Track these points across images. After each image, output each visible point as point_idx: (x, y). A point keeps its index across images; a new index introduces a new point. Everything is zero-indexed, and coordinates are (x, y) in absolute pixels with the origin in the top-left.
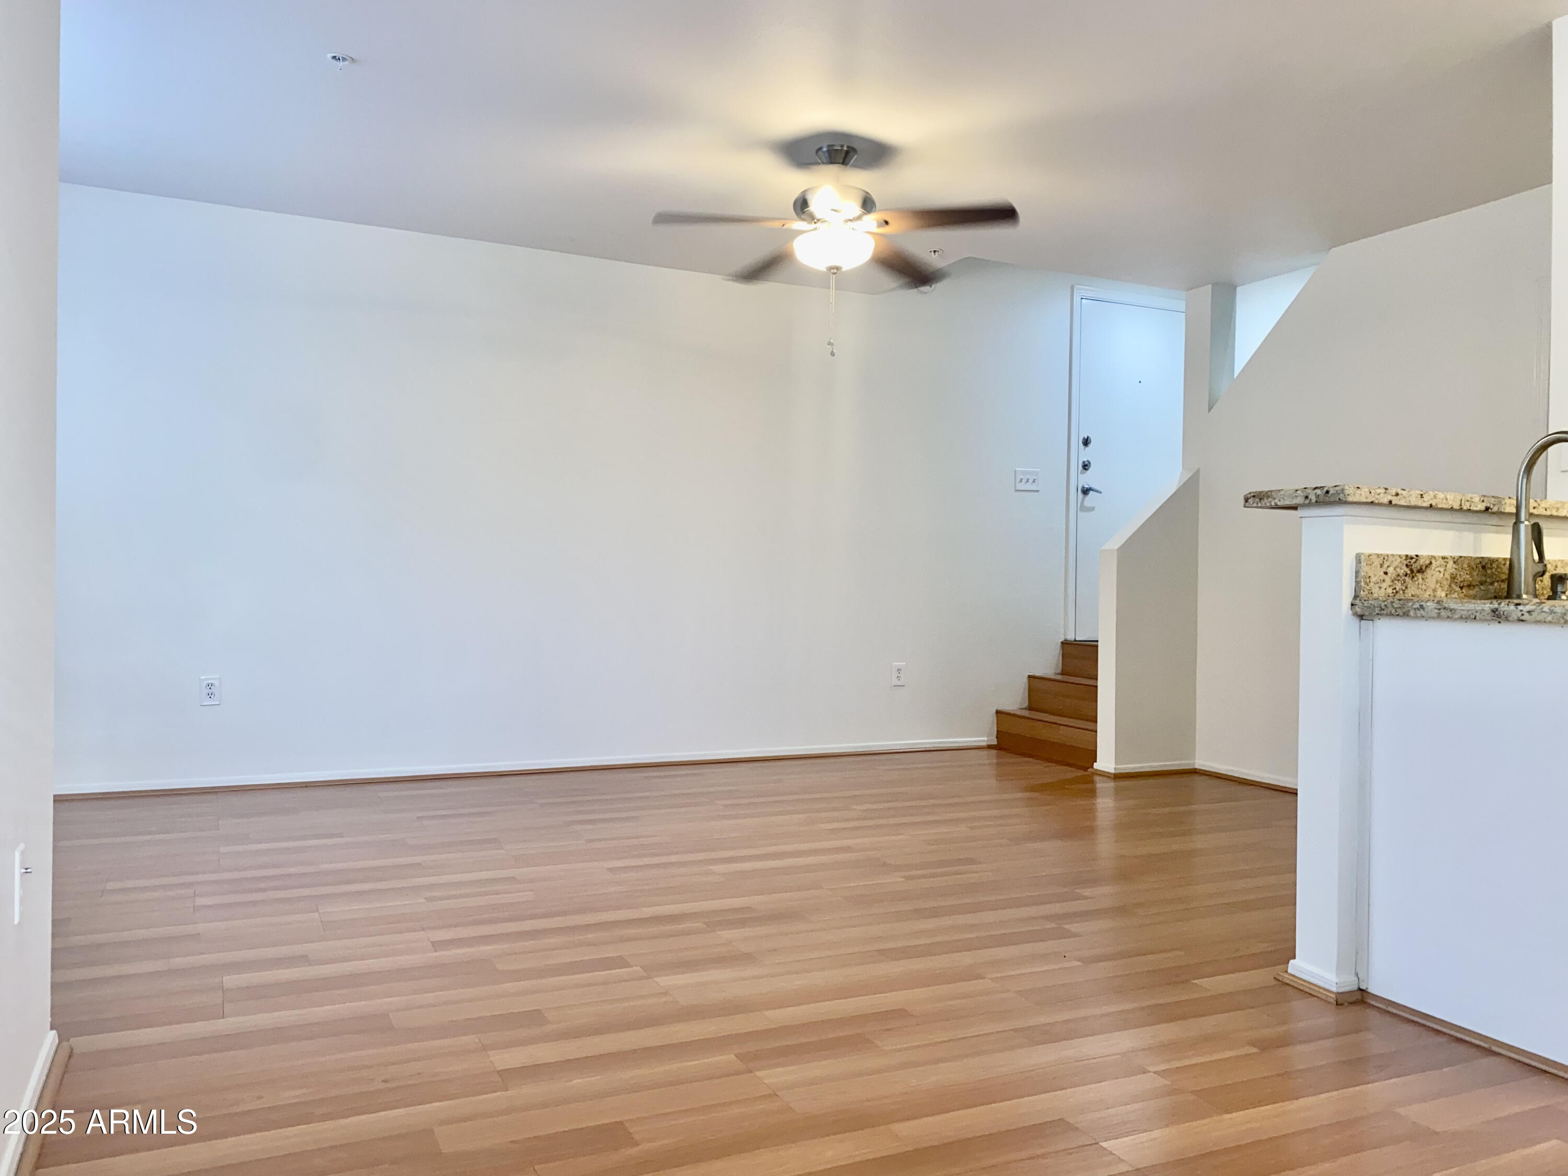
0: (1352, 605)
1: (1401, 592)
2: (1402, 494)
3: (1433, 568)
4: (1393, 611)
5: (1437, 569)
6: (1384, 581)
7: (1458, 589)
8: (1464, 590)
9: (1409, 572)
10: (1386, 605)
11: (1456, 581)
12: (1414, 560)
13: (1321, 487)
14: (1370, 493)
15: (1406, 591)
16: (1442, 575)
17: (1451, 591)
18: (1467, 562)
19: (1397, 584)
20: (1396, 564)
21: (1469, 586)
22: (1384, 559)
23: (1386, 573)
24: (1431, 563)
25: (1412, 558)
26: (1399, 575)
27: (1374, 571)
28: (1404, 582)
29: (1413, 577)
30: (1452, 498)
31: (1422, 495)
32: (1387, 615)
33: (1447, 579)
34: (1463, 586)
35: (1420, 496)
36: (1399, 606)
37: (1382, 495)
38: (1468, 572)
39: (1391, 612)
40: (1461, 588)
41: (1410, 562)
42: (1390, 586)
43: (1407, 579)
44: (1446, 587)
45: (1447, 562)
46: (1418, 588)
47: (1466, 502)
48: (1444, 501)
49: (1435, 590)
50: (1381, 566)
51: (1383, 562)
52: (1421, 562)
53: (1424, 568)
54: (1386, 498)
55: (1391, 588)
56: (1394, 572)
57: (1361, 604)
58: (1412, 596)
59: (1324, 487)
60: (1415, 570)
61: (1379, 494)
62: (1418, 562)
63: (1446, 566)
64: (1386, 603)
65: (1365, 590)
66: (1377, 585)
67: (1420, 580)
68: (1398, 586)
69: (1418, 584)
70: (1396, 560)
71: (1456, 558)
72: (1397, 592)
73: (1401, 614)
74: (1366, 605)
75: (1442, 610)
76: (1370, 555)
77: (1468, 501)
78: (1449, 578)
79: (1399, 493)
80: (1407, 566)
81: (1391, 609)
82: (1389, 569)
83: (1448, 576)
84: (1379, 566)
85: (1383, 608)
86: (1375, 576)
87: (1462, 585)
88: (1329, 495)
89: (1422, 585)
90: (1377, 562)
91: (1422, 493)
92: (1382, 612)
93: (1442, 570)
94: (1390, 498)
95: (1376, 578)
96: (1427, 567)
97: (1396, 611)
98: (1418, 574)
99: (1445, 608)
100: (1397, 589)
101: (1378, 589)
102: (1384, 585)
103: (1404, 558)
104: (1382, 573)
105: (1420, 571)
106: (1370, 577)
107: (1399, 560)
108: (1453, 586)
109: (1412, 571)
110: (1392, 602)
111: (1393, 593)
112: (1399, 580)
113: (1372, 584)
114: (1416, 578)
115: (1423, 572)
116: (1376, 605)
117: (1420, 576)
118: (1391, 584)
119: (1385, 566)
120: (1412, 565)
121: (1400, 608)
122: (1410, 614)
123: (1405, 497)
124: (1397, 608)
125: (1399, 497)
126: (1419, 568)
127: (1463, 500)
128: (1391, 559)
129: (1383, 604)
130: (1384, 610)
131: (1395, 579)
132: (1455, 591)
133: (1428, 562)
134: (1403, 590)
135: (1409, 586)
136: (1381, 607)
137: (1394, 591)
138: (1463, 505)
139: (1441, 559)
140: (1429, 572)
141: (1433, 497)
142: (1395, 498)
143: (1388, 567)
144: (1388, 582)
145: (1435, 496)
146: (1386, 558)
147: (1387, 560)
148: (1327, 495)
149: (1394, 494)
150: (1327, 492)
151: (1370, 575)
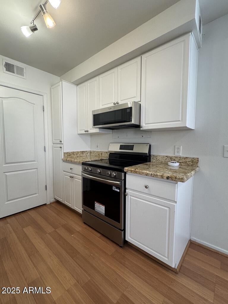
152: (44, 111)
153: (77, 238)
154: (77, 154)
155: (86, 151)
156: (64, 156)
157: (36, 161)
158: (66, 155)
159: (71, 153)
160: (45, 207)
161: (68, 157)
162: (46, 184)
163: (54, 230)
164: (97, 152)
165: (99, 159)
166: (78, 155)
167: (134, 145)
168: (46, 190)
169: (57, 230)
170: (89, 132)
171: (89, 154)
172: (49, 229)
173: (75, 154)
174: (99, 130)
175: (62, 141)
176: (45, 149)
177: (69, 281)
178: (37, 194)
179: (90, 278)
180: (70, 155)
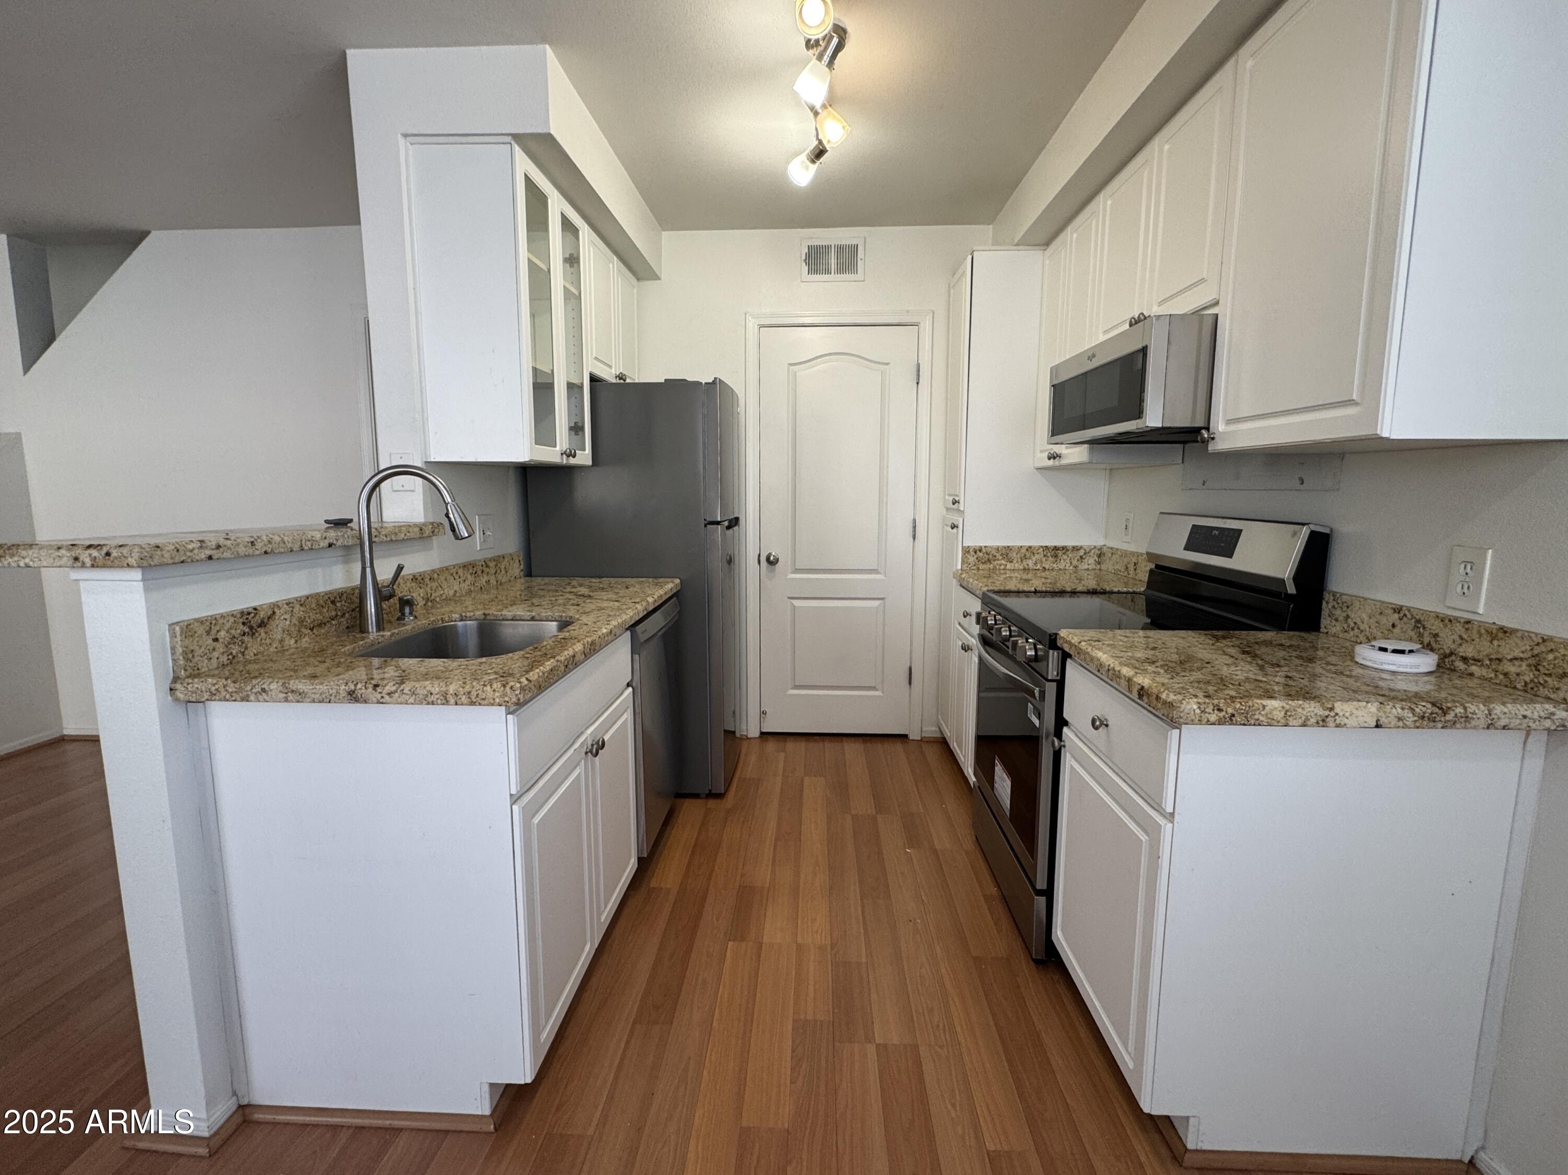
0: (171, 689)
1: (240, 655)
2: (225, 546)
3: (277, 618)
4: (228, 696)
5: (282, 618)
6: (214, 649)
7: (308, 631)
8: (315, 631)
9: (247, 630)
10: (217, 690)
11: (305, 624)
12: (252, 615)
13: (99, 545)
14: (178, 551)
15: (246, 652)
16: (288, 622)
17: (301, 636)
18: (314, 601)
19: (233, 647)
20: (228, 625)
21: (320, 625)
22: (211, 624)
23: (216, 640)
24: (274, 613)
25: (249, 614)
26: (234, 637)
27: (198, 642)
28: (243, 643)
29: (253, 634)
30: (290, 541)
31: (252, 542)
32: (220, 700)
33: (295, 625)
34: (313, 627)
35: (250, 544)
36: (234, 690)
37: (196, 551)
38: (318, 611)
39: (225, 697)
40: (312, 629)
41: (247, 619)
42: (223, 653)
43: (246, 638)
44: (295, 634)
45: (293, 607)
46: (261, 645)
47: (307, 543)
48: (282, 545)
49: (281, 641)
50: (208, 633)
51: (211, 628)
52: (262, 614)
53: (266, 621)
54: (202, 554)
55: (225, 655)
56: (228, 635)
57: (183, 689)
58: (255, 655)
59: (104, 545)
60: (254, 625)
61: (191, 551)
62: (258, 616)
63: (292, 611)
64: (217, 687)
65: (188, 668)
66: (206, 657)
67: (263, 635)
68: (235, 650)
69: (261, 639)
70: (228, 621)
71: (303, 600)
72: (234, 657)
73: (239, 699)
74: (190, 689)
75: (289, 694)
76: (190, 625)
77: (309, 541)
78: (297, 623)
79: (221, 544)
80: (244, 624)
81: (224, 693)
82: (219, 634)
83: (295, 621)
84: (205, 634)
85: (214, 692)
86: (200, 647)
87: (312, 625)
88: (111, 558)
89: (266, 640)
90: (201, 630)
91: (252, 540)
92: (214, 698)
93: (287, 616)
94: (208, 552)
95: (203, 649)
96: (269, 618)
97: (232, 696)
98: (259, 629)
99: (293, 691)
100: (234, 652)
101: (206, 661)
102: (216, 654)
103: (239, 615)
104: (210, 641)
105: (262, 624)
106: (192, 651)
107: (232, 620)
108: (303, 630)
109: (251, 628)
110: (225, 686)
111: (228, 659)
112: (234, 643)
113: (197, 659)
114: (257, 634)
115: (265, 626)
116: (204, 689)
117: (262, 630)
118: (225, 650)
119: (214, 632)
120: (250, 622)
121: (236, 692)
122: (250, 699)
123: (229, 548)
124: (232, 692)
125: (221, 550)
126: (259, 621)
127: (304, 540)
128: (221, 621)
129: (213, 688)
130: (215, 695)
131: (229, 643)
132: (305, 635)
133: (270, 613)
134: (241, 652)
135: (249, 645)
136: (211, 692)
137: (230, 657)
138: (304, 546)
139: (285, 606)
140: (273, 624)
141: (267, 543)
142: (215, 552)
143: (218, 631)
144: (220, 648)
145: (269, 541)
146: (214, 622)
147: (215, 624)
148: (107, 557)
149: (214, 547)
150: (108, 554)
151: (192, 648)
152: (918, 383)
153: (915, 862)
154: (1025, 557)
155: (1076, 549)
156: (963, 562)
157: (882, 572)
158: (972, 559)
159: (994, 552)
160: (898, 746)
161: (981, 567)
162: (911, 662)
163: (874, 813)
164: (1125, 554)
165: (1080, 588)
166: (1031, 563)
167: (1240, 531)
168: (910, 683)
169: (880, 818)
170: (1064, 461)
171: (1091, 561)
172: (862, 804)
173: (1013, 555)
174: (1091, 451)
175: (962, 502)
176: (914, 531)
177: (817, 932)
178: (877, 690)
179: (864, 960)
180: (989, 561)
